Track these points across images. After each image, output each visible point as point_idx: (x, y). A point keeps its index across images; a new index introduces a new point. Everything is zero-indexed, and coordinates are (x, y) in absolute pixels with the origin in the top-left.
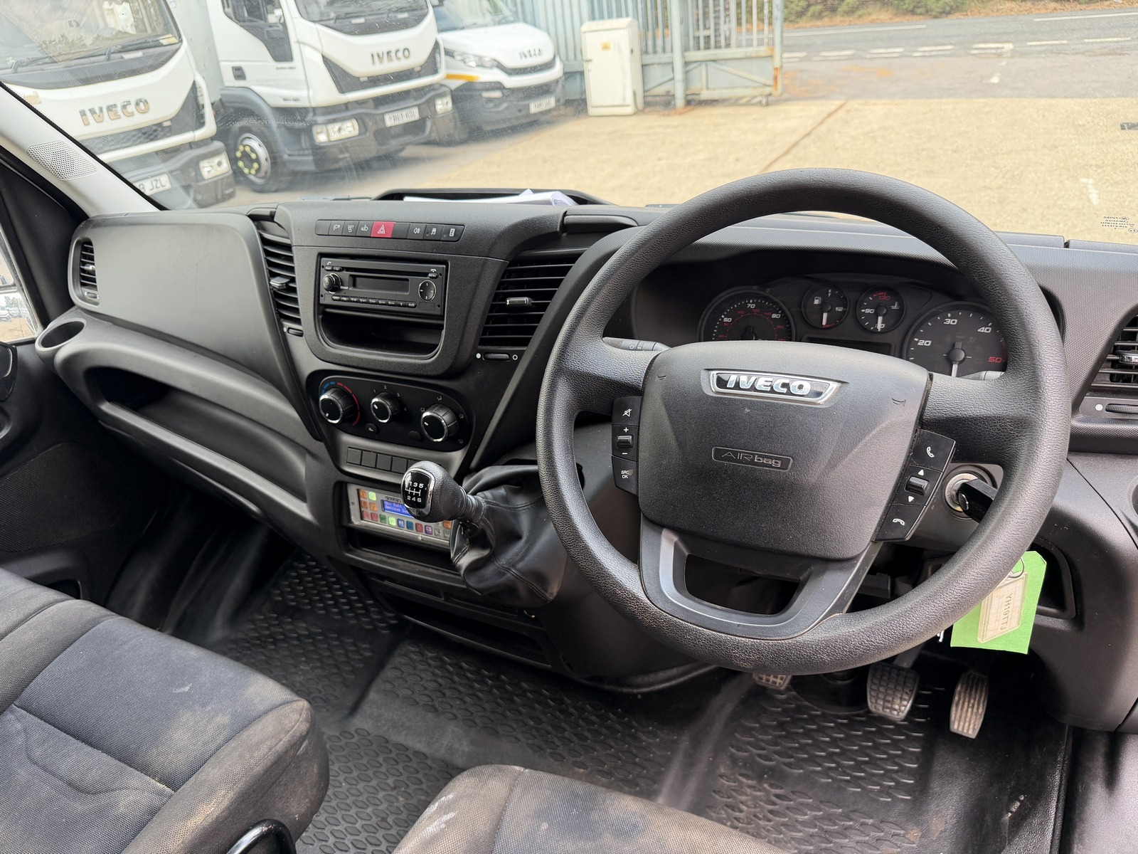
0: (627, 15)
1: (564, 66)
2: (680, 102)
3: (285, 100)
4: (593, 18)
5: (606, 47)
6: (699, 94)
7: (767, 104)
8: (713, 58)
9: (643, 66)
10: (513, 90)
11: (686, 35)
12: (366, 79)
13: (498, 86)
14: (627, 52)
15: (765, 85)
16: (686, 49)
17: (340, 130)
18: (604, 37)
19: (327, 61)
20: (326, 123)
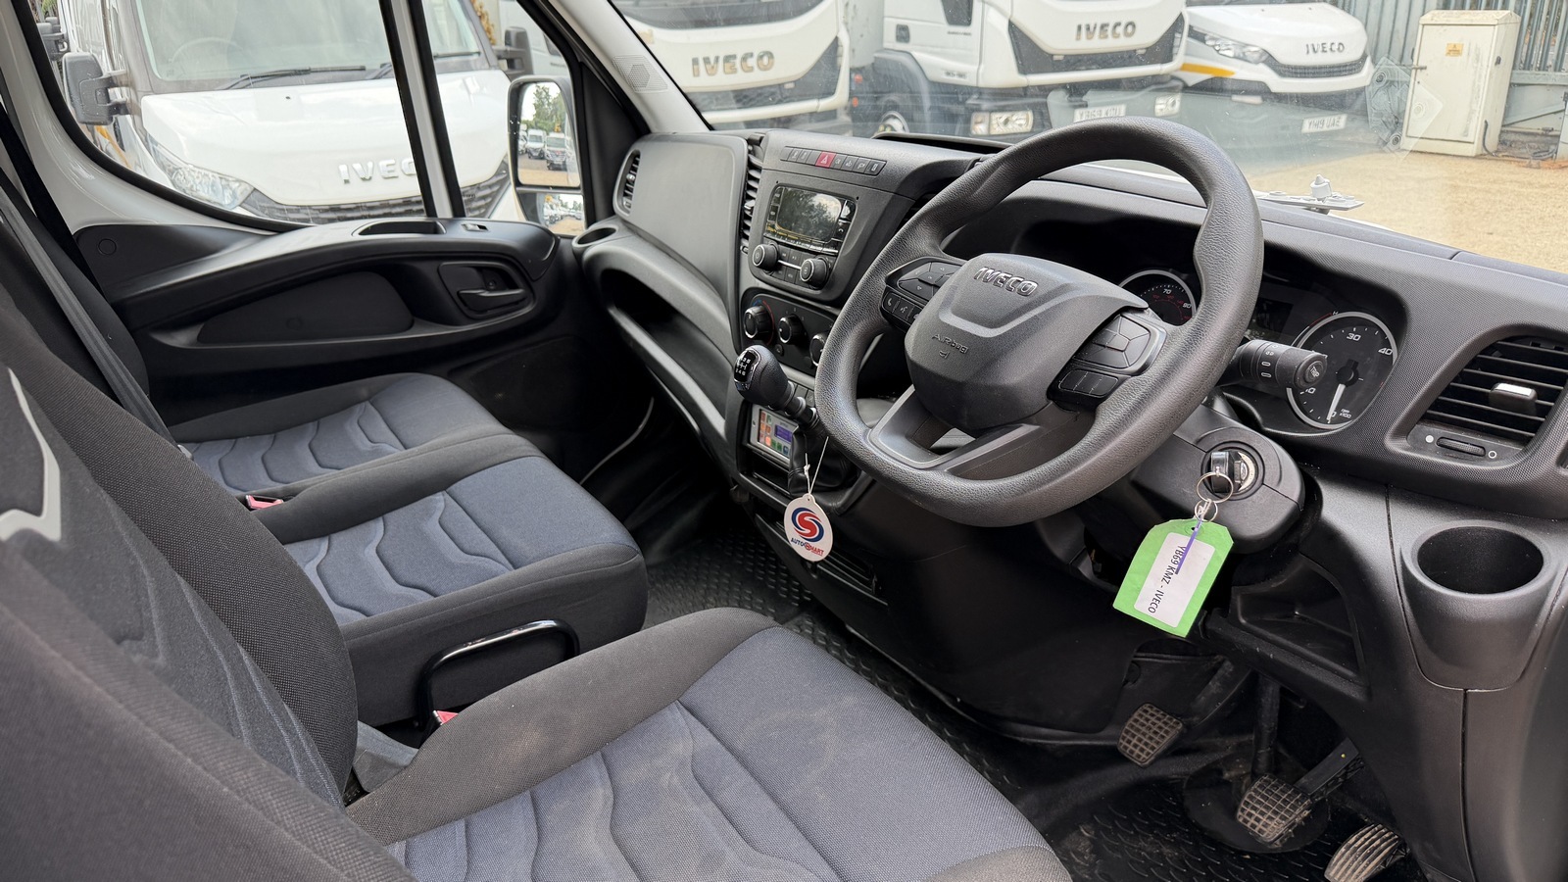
0: (1505, 7)
1: (1379, 71)
3: (948, 74)
5: (1454, 51)
9: (1512, 85)
12: (1061, 58)
14: (1490, 60)
17: (1006, 122)
18: (1454, 36)
19: (1013, 29)
20: (991, 111)
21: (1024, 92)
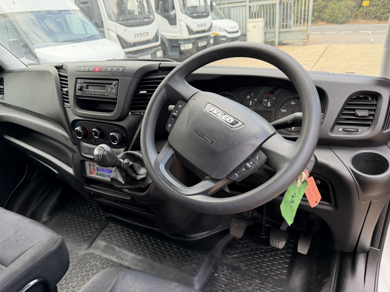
0: (261, 17)
1: (241, 32)
2: (277, 43)
4: (250, 18)
5: (254, 27)
6: (283, 42)
7: (305, 45)
8: (288, 31)
9: (265, 33)
10: (229, 38)
11: (280, 24)
13: (225, 37)
14: (261, 28)
15: (304, 39)
16: (279, 28)
17: (188, 46)
18: (254, 24)
19: (187, 27)
20: (185, 44)
21: (189, 40)
